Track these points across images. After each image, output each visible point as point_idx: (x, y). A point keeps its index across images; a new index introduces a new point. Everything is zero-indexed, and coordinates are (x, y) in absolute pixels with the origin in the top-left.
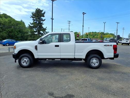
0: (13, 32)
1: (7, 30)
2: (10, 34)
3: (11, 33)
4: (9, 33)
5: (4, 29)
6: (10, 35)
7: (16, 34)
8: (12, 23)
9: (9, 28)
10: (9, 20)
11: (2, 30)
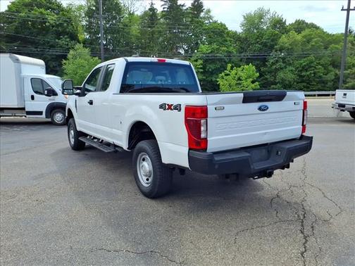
0: (311, 67)
1: (296, 62)
2: (303, 74)
3: (307, 70)
4: (301, 71)
5: (288, 61)
6: (304, 76)
7: (319, 74)
8: (313, 44)
9: (305, 57)
10: (304, 37)
11: (283, 65)
